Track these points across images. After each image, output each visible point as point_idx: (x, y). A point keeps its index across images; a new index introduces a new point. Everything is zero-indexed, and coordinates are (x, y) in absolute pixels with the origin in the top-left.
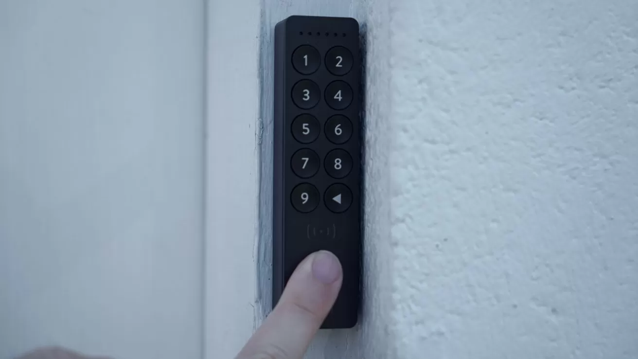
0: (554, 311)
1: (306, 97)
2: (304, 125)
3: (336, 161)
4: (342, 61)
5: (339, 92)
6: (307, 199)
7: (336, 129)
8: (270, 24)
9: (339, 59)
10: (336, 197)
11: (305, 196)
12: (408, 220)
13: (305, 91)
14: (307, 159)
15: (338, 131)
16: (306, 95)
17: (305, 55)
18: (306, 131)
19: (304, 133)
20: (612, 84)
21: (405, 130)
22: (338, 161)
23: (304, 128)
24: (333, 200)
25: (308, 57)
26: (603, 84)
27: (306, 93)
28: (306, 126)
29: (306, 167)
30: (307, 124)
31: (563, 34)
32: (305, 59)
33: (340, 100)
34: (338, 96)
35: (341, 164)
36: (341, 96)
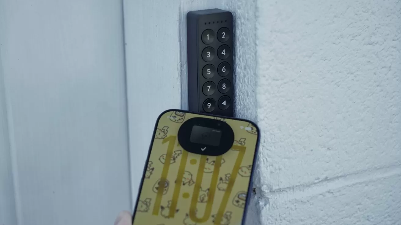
0: (328, 149)
1: (208, 56)
2: (208, 70)
3: (223, 85)
4: (225, 35)
5: (224, 50)
6: (210, 106)
7: (223, 69)
8: (183, 12)
9: (224, 34)
10: (223, 103)
11: (209, 105)
12: (266, 119)
13: (208, 52)
14: (210, 86)
15: (224, 70)
16: (209, 54)
17: (207, 35)
18: (209, 72)
19: (208, 74)
20: (356, 38)
21: (264, 76)
22: (224, 85)
23: (208, 71)
24: (223, 104)
25: (209, 36)
26: (353, 38)
27: (208, 53)
28: (209, 70)
29: (209, 90)
30: (209, 69)
31: (335, 17)
32: (207, 36)
33: (224, 54)
34: (224, 53)
35: (225, 86)
36: (225, 52)
